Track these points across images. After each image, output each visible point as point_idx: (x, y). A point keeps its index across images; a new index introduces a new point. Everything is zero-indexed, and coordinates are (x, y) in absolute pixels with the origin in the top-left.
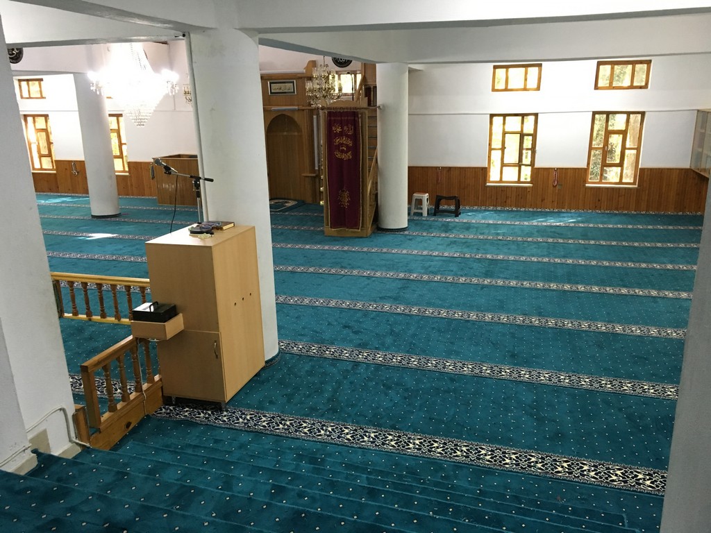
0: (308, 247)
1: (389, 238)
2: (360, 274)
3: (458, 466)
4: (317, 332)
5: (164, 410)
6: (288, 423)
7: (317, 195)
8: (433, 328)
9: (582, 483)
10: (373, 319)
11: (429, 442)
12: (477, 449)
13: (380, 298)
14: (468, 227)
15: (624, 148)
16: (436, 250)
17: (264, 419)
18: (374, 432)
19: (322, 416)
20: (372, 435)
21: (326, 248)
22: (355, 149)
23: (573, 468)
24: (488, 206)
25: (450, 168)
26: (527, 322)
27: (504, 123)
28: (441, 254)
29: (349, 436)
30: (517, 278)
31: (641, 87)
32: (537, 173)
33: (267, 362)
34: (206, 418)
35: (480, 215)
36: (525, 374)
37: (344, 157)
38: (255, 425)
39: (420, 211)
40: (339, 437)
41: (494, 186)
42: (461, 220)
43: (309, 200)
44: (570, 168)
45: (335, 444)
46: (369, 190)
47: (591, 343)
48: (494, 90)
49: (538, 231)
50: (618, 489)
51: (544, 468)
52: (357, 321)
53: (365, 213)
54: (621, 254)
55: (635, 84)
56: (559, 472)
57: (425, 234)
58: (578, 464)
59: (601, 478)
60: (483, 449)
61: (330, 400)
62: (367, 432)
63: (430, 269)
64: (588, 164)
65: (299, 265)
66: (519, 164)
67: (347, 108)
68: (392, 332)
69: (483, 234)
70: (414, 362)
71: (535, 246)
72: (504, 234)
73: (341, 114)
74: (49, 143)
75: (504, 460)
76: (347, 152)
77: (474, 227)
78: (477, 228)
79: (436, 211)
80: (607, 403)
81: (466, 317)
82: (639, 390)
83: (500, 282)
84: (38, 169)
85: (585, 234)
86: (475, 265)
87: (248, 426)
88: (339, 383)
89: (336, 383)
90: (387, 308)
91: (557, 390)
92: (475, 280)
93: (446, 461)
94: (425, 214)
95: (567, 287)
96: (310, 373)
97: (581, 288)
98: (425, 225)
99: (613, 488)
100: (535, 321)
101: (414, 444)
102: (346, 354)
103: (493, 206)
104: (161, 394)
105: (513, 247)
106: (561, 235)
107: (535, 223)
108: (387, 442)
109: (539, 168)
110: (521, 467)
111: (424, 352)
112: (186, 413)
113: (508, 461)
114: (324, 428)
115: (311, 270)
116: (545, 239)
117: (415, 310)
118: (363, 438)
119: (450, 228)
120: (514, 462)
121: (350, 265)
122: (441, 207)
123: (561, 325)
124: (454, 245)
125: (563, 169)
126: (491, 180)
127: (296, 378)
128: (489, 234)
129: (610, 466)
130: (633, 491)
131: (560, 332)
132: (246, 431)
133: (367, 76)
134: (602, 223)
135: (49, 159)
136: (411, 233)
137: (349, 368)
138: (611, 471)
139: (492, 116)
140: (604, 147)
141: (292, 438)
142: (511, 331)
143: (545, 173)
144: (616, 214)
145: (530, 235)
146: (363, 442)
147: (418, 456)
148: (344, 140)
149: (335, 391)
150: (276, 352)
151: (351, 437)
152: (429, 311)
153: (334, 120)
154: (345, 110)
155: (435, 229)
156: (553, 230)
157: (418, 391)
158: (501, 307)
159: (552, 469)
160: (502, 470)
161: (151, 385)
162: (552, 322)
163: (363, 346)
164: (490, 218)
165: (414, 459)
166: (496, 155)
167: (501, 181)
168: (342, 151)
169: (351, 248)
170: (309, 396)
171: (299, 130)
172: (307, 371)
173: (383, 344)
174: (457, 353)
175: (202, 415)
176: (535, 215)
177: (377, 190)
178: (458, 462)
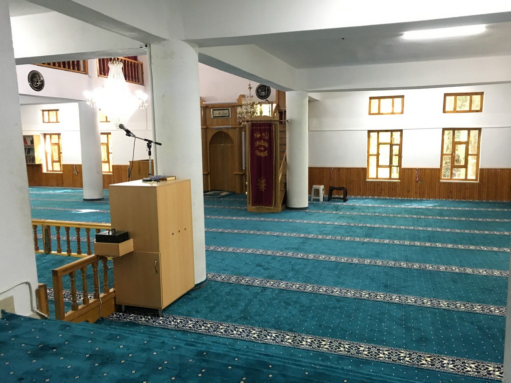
0: (234, 218)
1: (294, 213)
2: (272, 234)
3: (341, 357)
4: (236, 268)
5: (115, 315)
6: (209, 326)
7: (243, 188)
8: (324, 268)
9: (443, 372)
10: (279, 261)
11: (319, 341)
12: (356, 347)
13: (285, 248)
14: (353, 208)
15: (467, 155)
16: (329, 221)
17: (190, 322)
18: (275, 333)
19: (235, 321)
20: (274, 335)
21: (248, 219)
22: (270, 149)
23: (435, 362)
24: (368, 196)
25: (340, 168)
26: (397, 265)
27: (378, 137)
28: (332, 223)
29: (255, 336)
30: (389, 238)
31: (477, 111)
32: (403, 172)
33: (197, 285)
34: (146, 321)
35: (362, 201)
36: (395, 298)
37: (263, 155)
38: (183, 326)
39: (317, 198)
40: (247, 336)
41: (372, 182)
42: (348, 204)
43: (238, 191)
44: (428, 169)
45: (245, 340)
46: (280, 179)
47: (447, 280)
48: (370, 114)
49: (405, 211)
50: (472, 377)
51: (411, 361)
52: (268, 262)
53: (277, 195)
54: (469, 225)
55: (473, 109)
56: (423, 364)
57: (321, 212)
58: (439, 359)
59: (458, 369)
60: (361, 347)
61: (242, 311)
62: (270, 333)
63: (324, 232)
64: (441, 165)
65: (227, 229)
66: (390, 166)
67: (265, 121)
68: (293, 269)
69: (364, 212)
70: (309, 288)
71: (403, 219)
72: (379, 212)
73: (260, 125)
74: (60, 153)
75: (379, 355)
76: (264, 151)
77: (357, 208)
78: (360, 209)
79: (330, 198)
80: (461, 318)
81: (350, 261)
82: (486, 311)
83: (377, 241)
84: (51, 171)
85: (441, 213)
86: (358, 230)
87: (178, 327)
88: (250, 301)
89: (248, 300)
90: (290, 254)
91: (422, 309)
92: (357, 239)
93: (332, 354)
94: (321, 200)
95: (428, 244)
96: (229, 294)
97: (439, 245)
98: (321, 206)
99: (468, 376)
100: (404, 265)
101: (307, 342)
102: (257, 283)
103: (372, 195)
104: (114, 303)
105: (386, 220)
106: (422, 214)
107: (403, 206)
108: (285, 340)
109: (405, 169)
110: (393, 360)
111: (317, 282)
112: (132, 317)
113: (381, 355)
114: (236, 329)
115: (236, 231)
116: (411, 216)
117: (311, 256)
118: (267, 337)
119: (339, 208)
120: (387, 356)
121: (264, 229)
122: (333, 196)
123: (424, 267)
124: (342, 219)
125: (422, 169)
126: (370, 177)
127: (218, 296)
128: (368, 212)
129: (465, 361)
130: (485, 379)
131: (422, 272)
132: (176, 330)
133: (280, 105)
134: (454, 207)
135: (58, 164)
136: (311, 211)
137: (259, 291)
138: (467, 365)
139: (369, 132)
140: (452, 154)
141: (211, 336)
142: (385, 270)
143: (409, 171)
144: (464, 202)
145: (400, 213)
146: (267, 339)
147: (309, 350)
148: (262, 143)
149: (247, 306)
150: (204, 278)
151: (257, 336)
152: (322, 257)
153: (256, 129)
154: (264, 122)
155: (329, 209)
156: (417, 211)
157: (311, 307)
158: (377, 255)
159: (418, 362)
160: (377, 361)
161: (106, 294)
162: (416, 266)
163: (271, 277)
164: (370, 203)
165: (306, 352)
166: (373, 160)
167: (377, 178)
168: (261, 151)
169: (266, 219)
170: (226, 308)
171: (232, 142)
172: (227, 292)
173: (286, 277)
174: (343, 284)
175: (143, 319)
176: (403, 201)
177: (286, 180)
178: (342, 355)
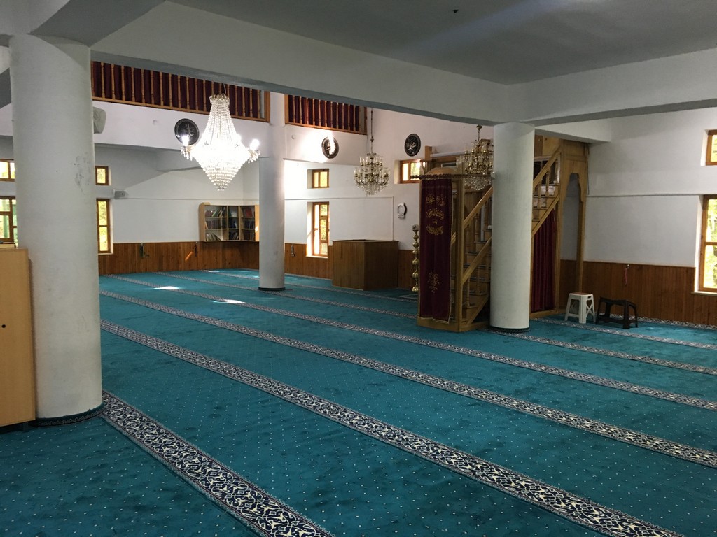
22: (447, 223)
24: (695, 323)
25: (641, 266)
37: (436, 232)
41: (706, 296)
46: (466, 274)
48: (709, 163)
67: (441, 176)
73: (434, 183)
76: (438, 226)
94: (583, 320)
103: (704, 323)
122: (612, 315)
126: (703, 286)
139: (706, 198)
148: (436, 213)
153: (428, 190)
154: (439, 178)
155: (593, 341)
168: (434, 226)
